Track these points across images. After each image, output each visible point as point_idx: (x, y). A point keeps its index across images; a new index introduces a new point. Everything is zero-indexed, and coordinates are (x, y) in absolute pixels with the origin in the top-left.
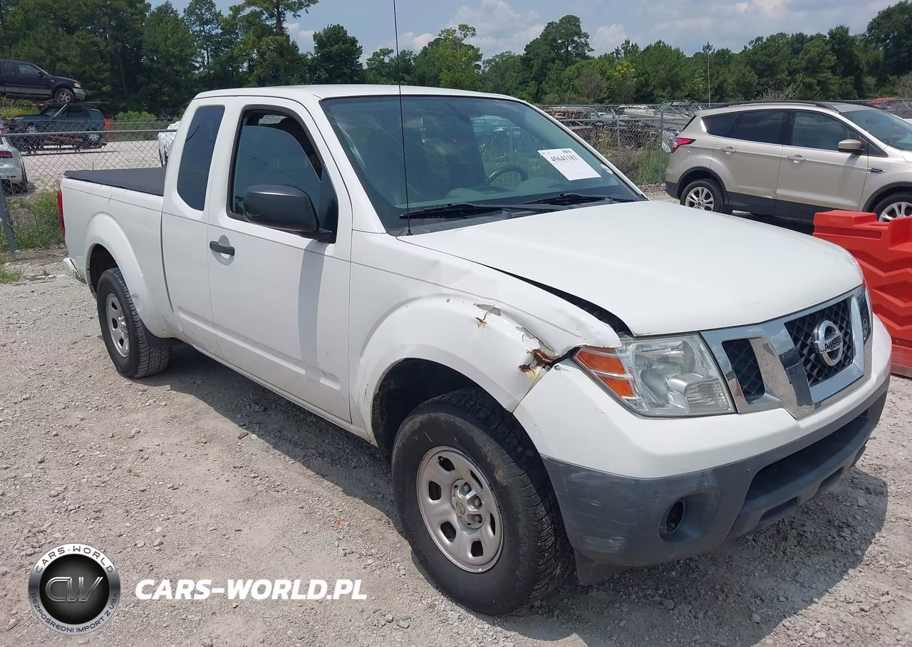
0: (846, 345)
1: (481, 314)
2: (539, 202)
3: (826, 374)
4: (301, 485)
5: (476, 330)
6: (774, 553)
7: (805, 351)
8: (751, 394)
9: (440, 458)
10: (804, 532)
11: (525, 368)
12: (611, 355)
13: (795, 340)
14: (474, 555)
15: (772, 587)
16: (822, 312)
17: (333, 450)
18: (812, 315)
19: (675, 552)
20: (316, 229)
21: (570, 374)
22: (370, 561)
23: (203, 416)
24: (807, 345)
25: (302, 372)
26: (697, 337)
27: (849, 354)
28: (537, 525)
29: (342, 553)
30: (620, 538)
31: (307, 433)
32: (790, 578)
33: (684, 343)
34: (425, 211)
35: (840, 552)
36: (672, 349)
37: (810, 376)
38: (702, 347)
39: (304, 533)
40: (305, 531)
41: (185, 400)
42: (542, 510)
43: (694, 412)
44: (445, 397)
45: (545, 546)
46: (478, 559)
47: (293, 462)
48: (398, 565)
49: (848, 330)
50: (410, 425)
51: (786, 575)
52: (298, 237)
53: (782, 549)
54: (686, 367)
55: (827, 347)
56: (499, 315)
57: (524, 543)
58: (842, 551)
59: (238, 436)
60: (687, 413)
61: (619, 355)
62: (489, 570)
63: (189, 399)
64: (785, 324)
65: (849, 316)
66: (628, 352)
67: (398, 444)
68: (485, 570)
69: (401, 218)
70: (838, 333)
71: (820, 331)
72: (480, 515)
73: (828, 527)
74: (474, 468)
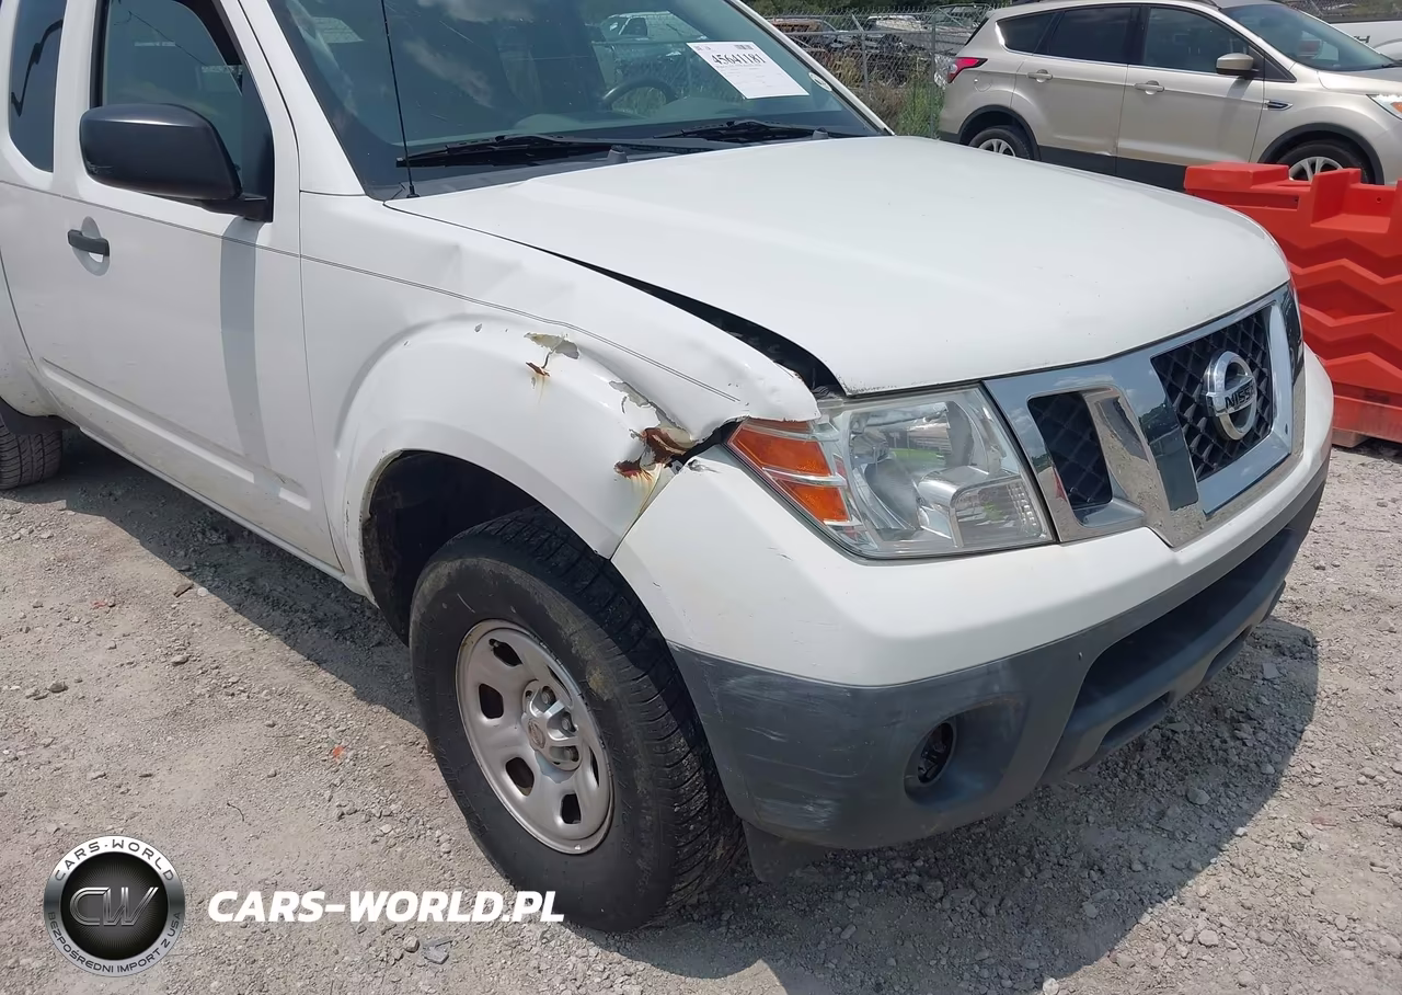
0: (1261, 398)
1: (537, 355)
2: (685, 135)
3: (1225, 456)
4: (275, 681)
5: (528, 389)
6: (1122, 775)
7: (1188, 414)
8: (1086, 501)
9: (492, 642)
10: (1174, 732)
11: (628, 468)
12: (802, 435)
13: (1171, 391)
14: (566, 821)
15: (1120, 843)
16: (1218, 335)
17: (343, 612)
18: (1202, 342)
19: (939, 819)
20: (233, 193)
21: (721, 477)
22: (385, 828)
23: (117, 555)
24: (1192, 401)
25: (249, 477)
26: (976, 392)
27: (1265, 415)
28: (671, 772)
29: (336, 812)
30: (826, 802)
31: (299, 582)
32: (1150, 823)
33: (951, 405)
34: (448, 150)
35: (1236, 768)
36: (929, 420)
37: (1197, 461)
38: (987, 413)
39: (269, 776)
40: (271, 772)
41: (87, 528)
42: (680, 743)
43: (972, 545)
44: (492, 526)
45: (689, 811)
46: (573, 828)
47: (266, 636)
48: (438, 833)
49: (1265, 370)
50: (434, 578)
51: (1142, 817)
52: (199, 210)
53: (1135, 767)
54: (954, 456)
55: (1229, 402)
56: (575, 356)
57: (648, 809)
58: (1239, 766)
59: (175, 591)
60: (957, 548)
61: (818, 434)
62: (592, 851)
63: (96, 524)
64: (1152, 360)
65: (1266, 343)
66: (837, 431)
67: (414, 616)
68: (589, 848)
69: (400, 164)
70: (1248, 375)
71: (1216, 374)
72: (573, 748)
73: (1215, 722)
74: (553, 662)
